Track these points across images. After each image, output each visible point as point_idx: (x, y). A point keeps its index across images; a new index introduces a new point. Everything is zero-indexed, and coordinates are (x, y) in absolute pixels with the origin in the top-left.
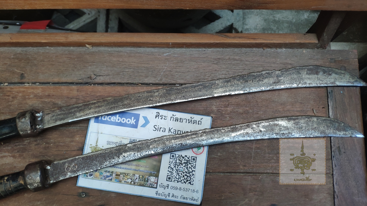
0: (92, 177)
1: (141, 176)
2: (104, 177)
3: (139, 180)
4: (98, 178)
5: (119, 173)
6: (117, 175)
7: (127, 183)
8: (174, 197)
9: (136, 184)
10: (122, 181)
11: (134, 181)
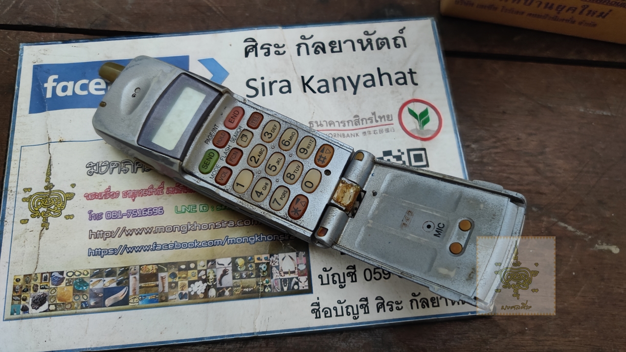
0: (45, 307)
1: (240, 262)
2: (94, 295)
3: (237, 275)
4: (68, 306)
5: (150, 267)
6: (144, 278)
7: (192, 299)
8: (387, 308)
9: (227, 293)
10: (170, 297)
11: (218, 286)
